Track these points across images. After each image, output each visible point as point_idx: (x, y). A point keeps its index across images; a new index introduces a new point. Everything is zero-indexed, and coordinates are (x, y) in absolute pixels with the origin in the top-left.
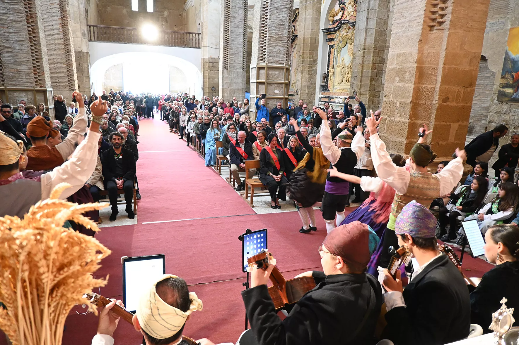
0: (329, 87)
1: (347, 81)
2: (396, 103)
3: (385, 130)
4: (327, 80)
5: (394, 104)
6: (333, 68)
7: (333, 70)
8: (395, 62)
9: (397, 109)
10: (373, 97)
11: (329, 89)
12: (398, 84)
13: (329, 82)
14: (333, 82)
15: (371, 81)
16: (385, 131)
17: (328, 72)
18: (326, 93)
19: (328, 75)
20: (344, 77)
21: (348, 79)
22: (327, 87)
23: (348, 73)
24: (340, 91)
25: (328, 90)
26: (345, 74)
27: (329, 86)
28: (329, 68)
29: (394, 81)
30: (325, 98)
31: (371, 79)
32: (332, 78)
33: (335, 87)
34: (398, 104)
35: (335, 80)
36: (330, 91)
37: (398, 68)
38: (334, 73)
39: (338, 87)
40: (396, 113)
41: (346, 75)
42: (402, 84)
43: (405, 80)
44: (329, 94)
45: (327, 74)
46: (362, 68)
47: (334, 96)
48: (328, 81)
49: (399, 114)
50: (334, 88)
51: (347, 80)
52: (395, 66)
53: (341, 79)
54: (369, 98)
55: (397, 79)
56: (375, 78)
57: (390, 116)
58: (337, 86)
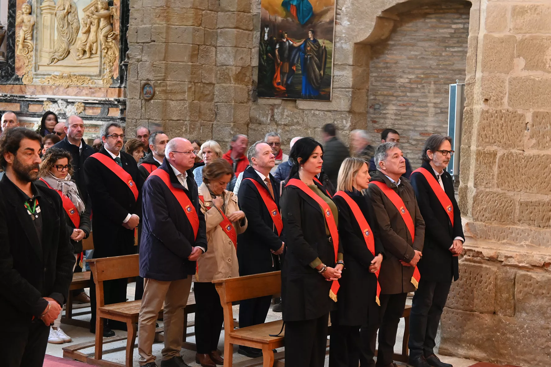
0: (19, 69)
1: (88, 55)
2: (522, 116)
3: (495, 177)
4: (11, 49)
5: (518, 118)
6: (30, 14)
7: (33, 18)
8: (511, 26)
9: (526, 128)
10: (199, 100)
11: (18, 73)
12: (525, 74)
13: (18, 52)
14: (33, 53)
15: (193, 56)
16: (495, 181)
17: (12, 25)
18: (8, 87)
19: (14, 33)
20: (71, 42)
21: (91, 49)
22: (13, 69)
23: (88, 31)
24: (62, 81)
25: (17, 79)
26: (77, 32)
27: (17, 65)
28: (14, 12)
29: (510, 67)
30: (6, 101)
31: (194, 49)
32: (29, 42)
33: (42, 70)
34: (529, 118)
35: (39, 48)
36: (25, 81)
37: (519, 37)
38: (34, 27)
39: (56, 70)
40: (526, 139)
41: (81, 36)
42: (537, 75)
43: (545, 64)
44: (21, 90)
45: (9, 30)
46: (167, 19)
47: (42, 97)
48: (13, 52)
49: (534, 141)
50: (38, 72)
51: (87, 49)
52: (508, 34)
53: (64, 46)
54: (191, 104)
55: (521, 62)
56: (201, 48)
57: (506, 146)
58: (48, 65)
